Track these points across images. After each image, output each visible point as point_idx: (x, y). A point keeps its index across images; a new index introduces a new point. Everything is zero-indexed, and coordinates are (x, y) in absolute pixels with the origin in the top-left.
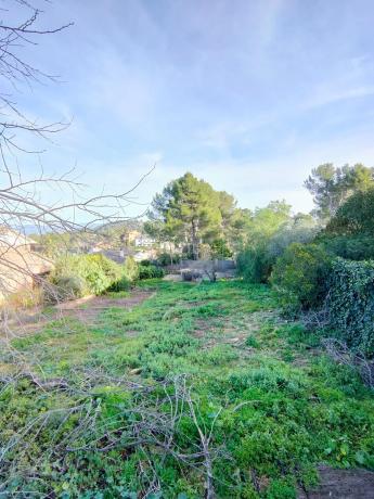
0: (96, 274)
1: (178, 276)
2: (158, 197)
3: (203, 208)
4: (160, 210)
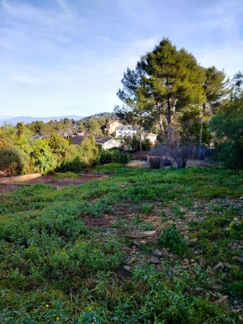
0: (42, 151)
1: (143, 162)
2: (129, 73)
3: (181, 84)
4: (131, 88)
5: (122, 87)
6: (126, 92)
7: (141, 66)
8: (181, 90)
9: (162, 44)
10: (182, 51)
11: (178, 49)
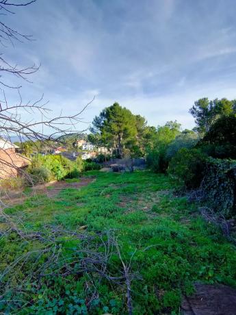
0: (57, 168)
1: (109, 169)
2: (96, 119)
3: (125, 126)
4: (98, 126)
5: (92, 126)
6: (95, 129)
7: (102, 114)
8: (125, 130)
9: (115, 105)
10: (125, 108)
11: (123, 108)
